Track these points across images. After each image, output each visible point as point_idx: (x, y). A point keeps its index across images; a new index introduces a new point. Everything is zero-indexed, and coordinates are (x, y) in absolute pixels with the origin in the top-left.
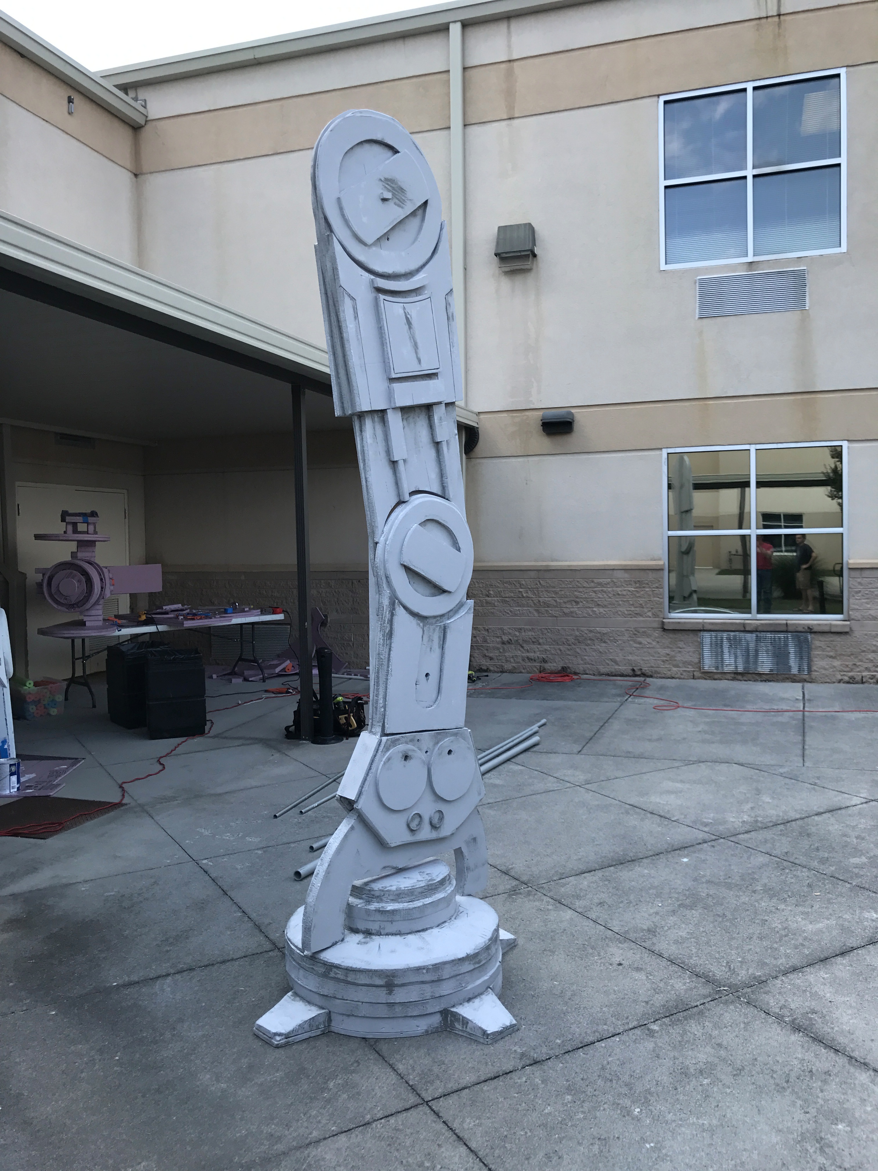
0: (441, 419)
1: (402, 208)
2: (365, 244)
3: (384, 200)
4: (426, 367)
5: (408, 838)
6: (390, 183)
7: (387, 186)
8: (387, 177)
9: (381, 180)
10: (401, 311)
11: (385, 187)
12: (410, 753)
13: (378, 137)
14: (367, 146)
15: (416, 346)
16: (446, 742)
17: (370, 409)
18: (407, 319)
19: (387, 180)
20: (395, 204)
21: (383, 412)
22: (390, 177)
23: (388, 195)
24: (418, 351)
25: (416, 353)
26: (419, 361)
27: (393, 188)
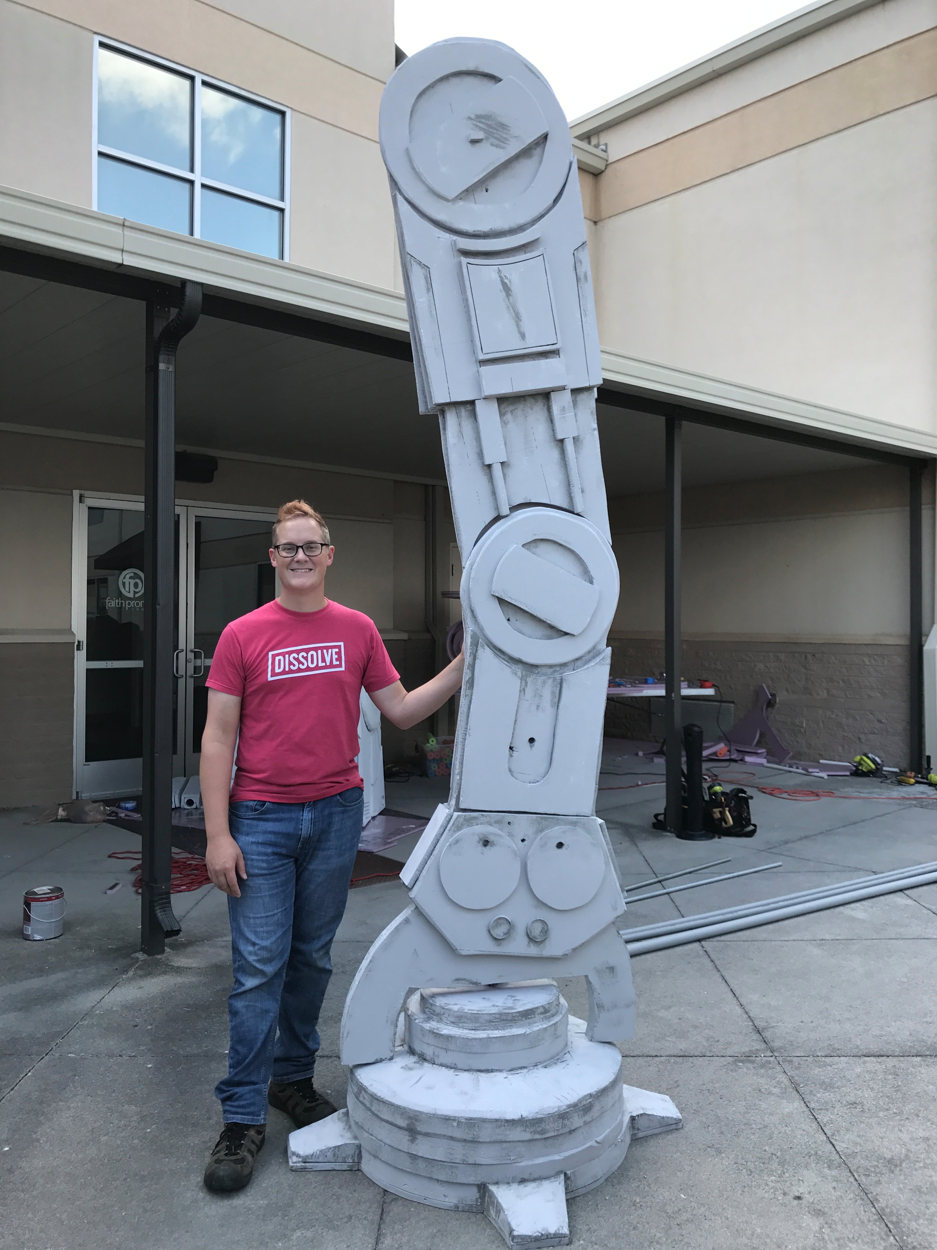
0: (563, 409)
1: (503, 148)
2: (446, 200)
3: (474, 142)
4: (534, 343)
5: (490, 947)
6: (483, 120)
7: (478, 124)
8: (479, 112)
9: (470, 118)
10: (495, 276)
11: (476, 126)
12: (491, 838)
13: (471, 67)
14: (455, 81)
15: (517, 318)
16: (556, 832)
17: (448, 401)
18: (505, 285)
19: (478, 117)
20: (492, 145)
21: (472, 403)
22: (484, 113)
23: (480, 135)
24: (521, 323)
25: (518, 326)
26: (523, 336)
27: (490, 126)
